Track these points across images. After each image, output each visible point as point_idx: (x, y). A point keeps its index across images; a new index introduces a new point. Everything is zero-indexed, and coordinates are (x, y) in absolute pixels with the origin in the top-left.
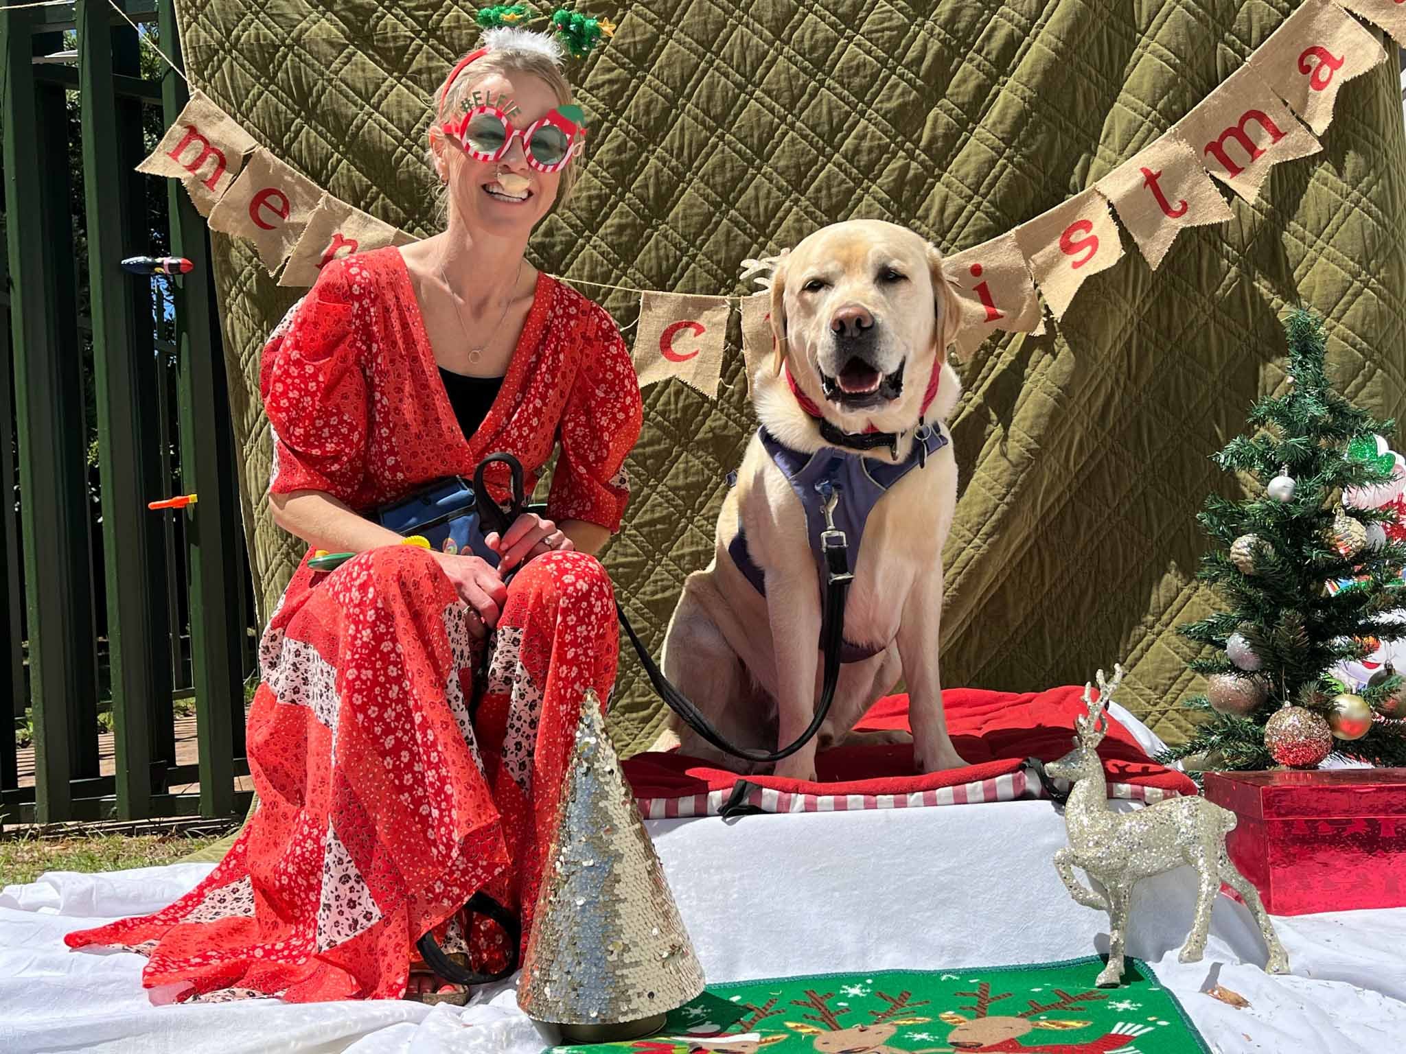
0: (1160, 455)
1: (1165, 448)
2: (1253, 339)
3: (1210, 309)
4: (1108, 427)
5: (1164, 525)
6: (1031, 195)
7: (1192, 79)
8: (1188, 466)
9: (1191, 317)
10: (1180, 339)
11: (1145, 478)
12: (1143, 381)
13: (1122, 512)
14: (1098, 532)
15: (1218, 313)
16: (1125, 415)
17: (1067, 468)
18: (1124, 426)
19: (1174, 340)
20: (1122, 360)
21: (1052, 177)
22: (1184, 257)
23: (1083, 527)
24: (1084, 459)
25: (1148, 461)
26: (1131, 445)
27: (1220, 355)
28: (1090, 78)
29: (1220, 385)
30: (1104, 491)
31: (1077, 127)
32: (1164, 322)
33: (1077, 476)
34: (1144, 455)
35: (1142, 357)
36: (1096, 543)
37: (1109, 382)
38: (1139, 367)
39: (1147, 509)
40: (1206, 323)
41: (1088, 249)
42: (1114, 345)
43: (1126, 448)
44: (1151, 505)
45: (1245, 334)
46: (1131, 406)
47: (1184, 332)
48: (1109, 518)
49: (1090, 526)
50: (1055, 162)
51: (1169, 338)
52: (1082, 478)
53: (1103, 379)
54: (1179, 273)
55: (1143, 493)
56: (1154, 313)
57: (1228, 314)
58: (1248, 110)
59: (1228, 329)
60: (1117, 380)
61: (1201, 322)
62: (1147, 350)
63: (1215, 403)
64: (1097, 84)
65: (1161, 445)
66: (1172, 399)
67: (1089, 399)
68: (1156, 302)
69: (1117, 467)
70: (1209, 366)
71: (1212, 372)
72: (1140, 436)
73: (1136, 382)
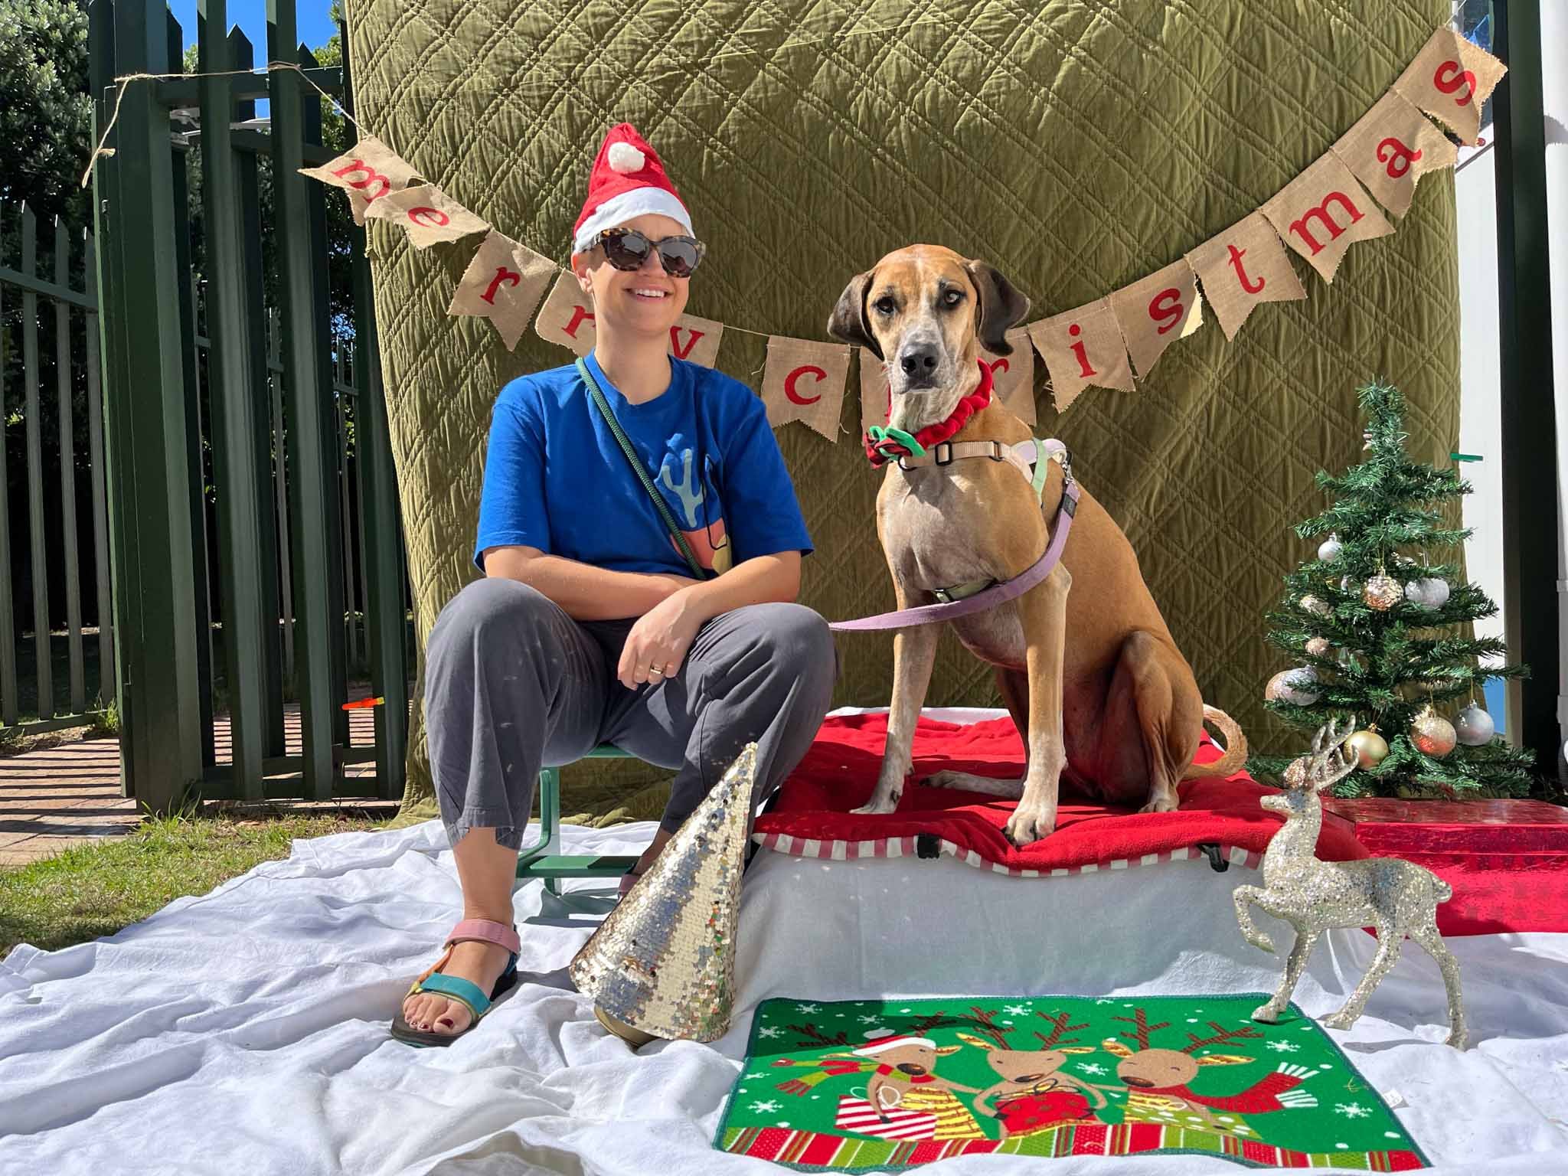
0: (1232, 505)
1: (1238, 498)
2: (1321, 403)
3: (1284, 374)
4: (1186, 480)
5: (1234, 567)
6: (1125, 263)
7: (1281, 161)
8: (1258, 515)
9: (1267, 382)
10: (1256, 401)
11: (1217, 523)
12: (1219, 440)
13: (1196, 555)
14: (1174, 572)
15: (1292, 379)
16: (1202, 469)
17: (1147, 515)
18: (1201, 478)
19: (1251, 402)
20: (1202, 419)
21: (1146, 248)
22: (1264, 327)
23: (1160, 569)
24: (1163, 507)
25: (1222, 511)
26: (1206, 496)
27: (1291, 417)
28: (1187, 156)
29: (1289, 443)
30: (1181, 535)
31: (1172, 200)
32: (1242, 387)
33: (1156, 522)
34: (1218, 505)
35: (1221, 417)
36: (1172, 581)
37: (1189, 439)
38: (1217, 427)
39: (1219, 553)
40: (1280, 388)
41: (1174, 316)
42: (1196, 406)
43: (1202, 497)
44: (1222, 550)
45: (1314, 398)
46: (1208, 461)
47: (1261, 395)
48: (1184, 561)
49: (1167, 566)
50: (1149, 232)
51: (1246, 401)
52: (1161, 524)
53: (1185, 436)
54: (1258, 342)
55: (1216, 539)
56: (1233, 377)
57: (1301, 379)
58: (1329, 192)
59: (1299, 394)
60: (1197, 439)
61: (1276, 387)
62: (1225, 411)
63: (1284, 460)
64: (1192, 162)
65: (1233, 496)
66: (1245, 454)
67: (1170, 455)
68: (1236, 368)
69: (1193, 515)
70: (1281, 428)
71: (1283, 432)
72: (1215, 486)
73: (1213, 442)
